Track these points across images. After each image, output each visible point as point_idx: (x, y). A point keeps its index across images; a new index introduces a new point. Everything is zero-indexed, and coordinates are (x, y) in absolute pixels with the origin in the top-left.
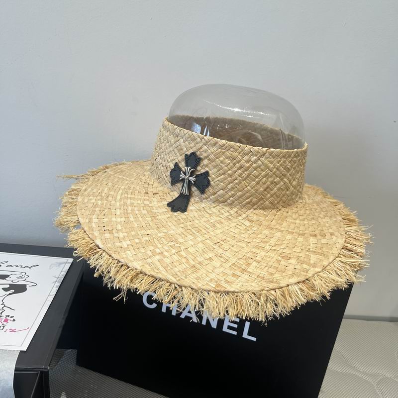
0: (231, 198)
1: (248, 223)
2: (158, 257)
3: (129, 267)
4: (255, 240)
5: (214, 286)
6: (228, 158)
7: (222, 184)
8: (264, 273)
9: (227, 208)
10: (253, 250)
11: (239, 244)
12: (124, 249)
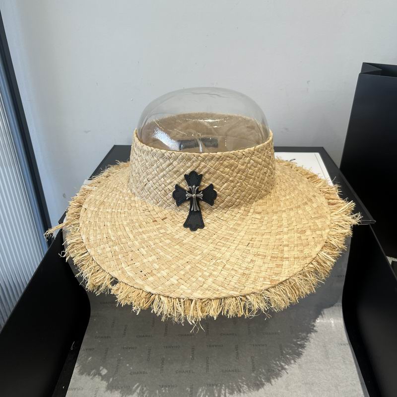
0: (238, 200)
1: (258, 216)
2: (210, 280)
3: (192, 300)
4: (273, 228)
5: (270, 283)
6: (227, 167)
7: (227, 191)
8: (296, 253)
9: (236, 210)
10: (278, 237)
11: (264, 237)
12: (177, 285)
